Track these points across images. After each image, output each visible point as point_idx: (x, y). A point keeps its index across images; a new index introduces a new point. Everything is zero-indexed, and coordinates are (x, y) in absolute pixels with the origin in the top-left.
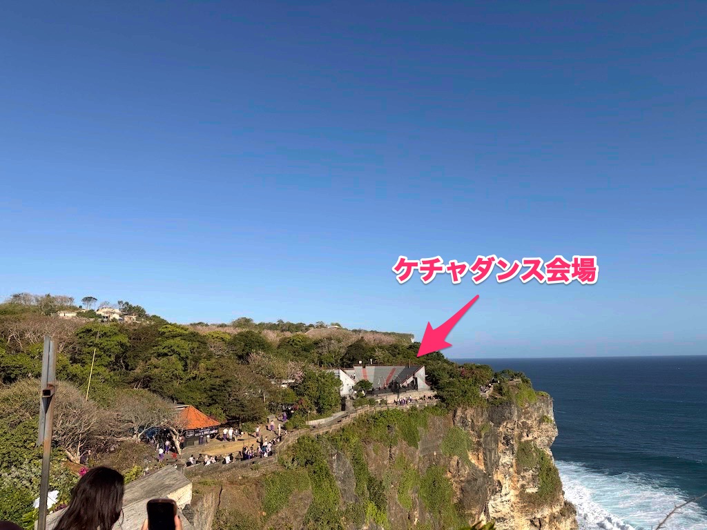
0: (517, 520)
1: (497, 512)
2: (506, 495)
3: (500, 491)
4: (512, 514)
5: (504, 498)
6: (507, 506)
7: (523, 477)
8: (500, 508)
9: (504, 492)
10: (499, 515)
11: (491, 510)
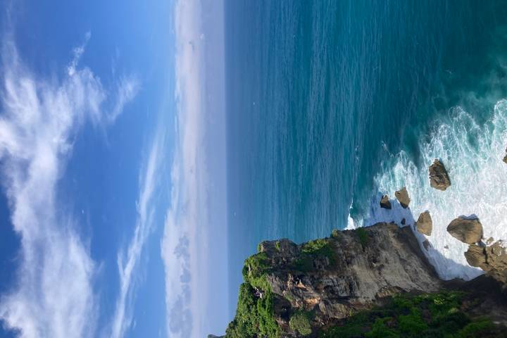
0: (349, 274)
1: (346, 290)
2: (333, 282)
3: (331, 287)
4: (345, 278)
5: (336, 284)
6: (341, 282)
7: (320, 267)
8: (343, 287)
9: (331, 284)
10: (348, 288)
11: (345, 295)
